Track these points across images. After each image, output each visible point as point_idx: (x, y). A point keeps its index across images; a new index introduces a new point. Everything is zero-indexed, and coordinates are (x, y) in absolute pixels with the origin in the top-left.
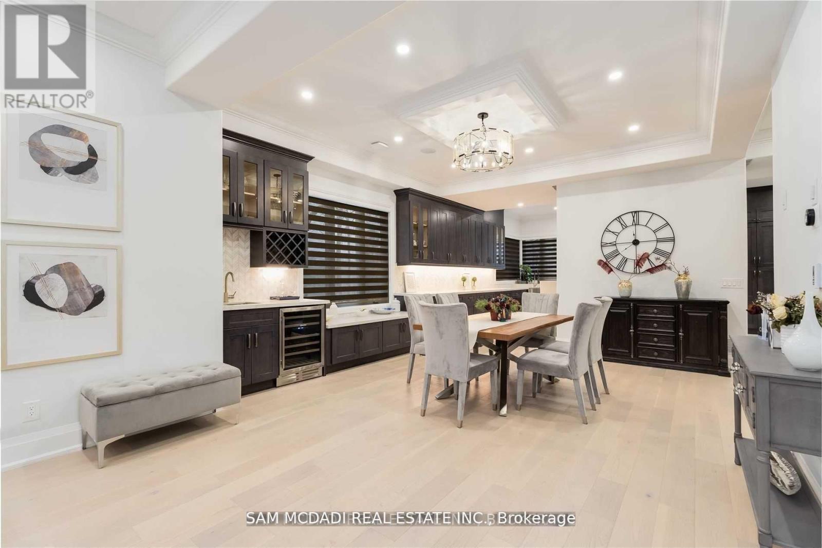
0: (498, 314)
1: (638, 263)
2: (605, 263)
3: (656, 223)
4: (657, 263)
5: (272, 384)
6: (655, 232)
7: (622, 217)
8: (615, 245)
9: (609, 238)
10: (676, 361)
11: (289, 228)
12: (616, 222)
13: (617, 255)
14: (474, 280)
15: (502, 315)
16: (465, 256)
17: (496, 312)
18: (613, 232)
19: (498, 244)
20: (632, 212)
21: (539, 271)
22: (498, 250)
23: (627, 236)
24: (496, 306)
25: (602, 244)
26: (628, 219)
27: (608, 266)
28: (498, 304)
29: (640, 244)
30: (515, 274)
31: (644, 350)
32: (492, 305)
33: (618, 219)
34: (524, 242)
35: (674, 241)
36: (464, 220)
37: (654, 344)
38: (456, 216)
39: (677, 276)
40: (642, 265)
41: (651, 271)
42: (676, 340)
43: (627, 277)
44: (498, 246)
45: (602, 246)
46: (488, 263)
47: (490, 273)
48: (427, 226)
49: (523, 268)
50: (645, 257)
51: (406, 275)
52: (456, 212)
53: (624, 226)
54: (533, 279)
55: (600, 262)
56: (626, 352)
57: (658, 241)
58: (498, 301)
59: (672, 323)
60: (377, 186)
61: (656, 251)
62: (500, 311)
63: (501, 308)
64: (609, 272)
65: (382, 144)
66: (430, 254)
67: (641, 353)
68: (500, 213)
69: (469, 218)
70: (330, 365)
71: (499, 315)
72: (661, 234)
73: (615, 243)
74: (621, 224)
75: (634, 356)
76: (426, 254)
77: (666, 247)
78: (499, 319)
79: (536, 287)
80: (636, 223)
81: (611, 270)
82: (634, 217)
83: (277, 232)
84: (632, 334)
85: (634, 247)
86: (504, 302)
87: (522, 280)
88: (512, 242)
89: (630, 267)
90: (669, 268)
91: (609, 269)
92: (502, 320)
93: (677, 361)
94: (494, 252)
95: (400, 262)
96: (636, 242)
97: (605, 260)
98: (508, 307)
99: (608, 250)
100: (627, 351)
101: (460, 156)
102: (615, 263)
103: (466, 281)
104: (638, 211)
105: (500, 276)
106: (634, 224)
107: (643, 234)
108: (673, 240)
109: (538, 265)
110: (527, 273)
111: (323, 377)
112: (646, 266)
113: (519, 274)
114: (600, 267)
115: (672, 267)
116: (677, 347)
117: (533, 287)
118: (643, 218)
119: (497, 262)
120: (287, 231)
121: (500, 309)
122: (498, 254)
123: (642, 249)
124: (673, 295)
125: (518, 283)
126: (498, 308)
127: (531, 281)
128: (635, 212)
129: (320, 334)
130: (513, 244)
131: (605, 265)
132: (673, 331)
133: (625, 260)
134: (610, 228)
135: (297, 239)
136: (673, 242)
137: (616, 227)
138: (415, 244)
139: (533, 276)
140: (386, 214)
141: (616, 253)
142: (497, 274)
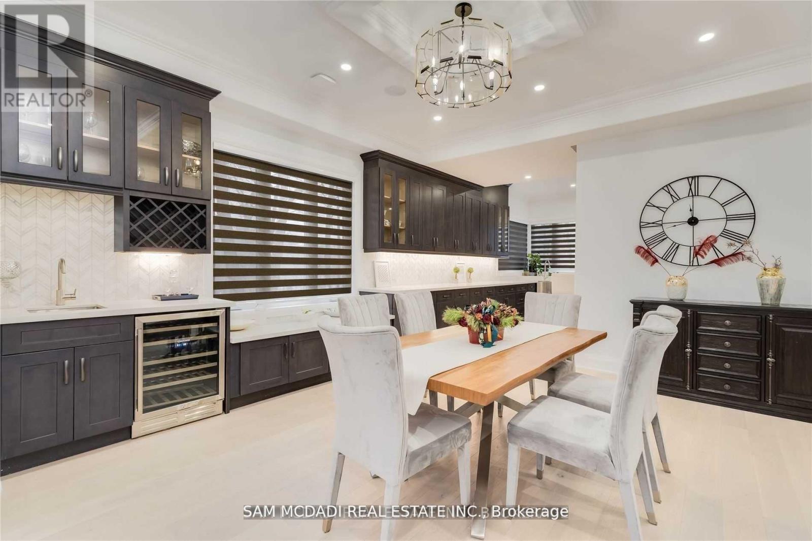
0: (479, 333)
1: (697, 252)
2: (647, 251)
3: (726, 192)
4: (728, 251)
5: (124, 433)
6: (723, 205)
7: (671, 185)
8: (661, 225)
9: (652, 215)
10: (760, 400)
11: (173, 194)
12: (663, 192)
13: (663, 240)
14: (470, 271)
15: (486, 336)
16: (458, 242)
17: (475, 330)
18: (657, 207)
19: (501, 230)
20: (688, 178)
21: (551, 261)
22: (500, 236)
23: (681, 212)
24: (476, 320)
25: (642, 224)
26: (682, 188)
27: (650, 254)
28: (479, 316)
29: (700, 223)
30: (522, 264)
31: (708, 380)
32: (470, 319)
33: (666, 188)
34: (533, 227)
35: (755, 219)
36: (457, 196)
37: (723, 372)
38: (445, 191)
39: (762, 271)
40: (706, 254)
41: (718, 262)
42: (761, 367)
43: (680, 271)
44: (500, 232)
45: (641, 227)
46: (488, 251)
47: (490, 263)
48: (405, 202)
49: (532, 257)
50: (710, 243)
51: (376, 264)
52: (444, 185)
53: (676, 198)
54: (544, 271)
55: (638, 250)
56: (680, 381)
57: (728, 218)
58: (480, 311)
59: (756, 342)
60: (333, 145)
61: (726, 233)
62: (482, 329)
63: (485, 324)
64: (653, 263)
65: (323, 76)
66: (409, 239)
67: (701, 383)
68: (503, 189)
69: (463, 194)
70: (239, 395)
71: (481, 336)
72: (732, 209)
73: (660, 223)
74: (671, 195)
75: (692, 387)
76: (402, 239)
77: (742, 227)
78: (480, 341)
79: (547, 280)
80: (694, 193)
81: (656, 261)
82: (690, 185)
83: (153, 200)
84: (688, 355)
85: (690, 227)
86: (490, 313)
87: (530, 271)
88: (519, 226)
89: (683, 256)
90: (749, 259)
91: (651, 259)
92: (486, 344)
93: (763, 400)
94: (496, 238)
95: (367, 248)
96: (693, 221)
97: (646, 248)
98: (497, 322)
99: (649, 233)
100: (680, 379)
101: (422, 71)
102: (660, 250)
103: (459, 272)
104: (698, 177)
105: (502, 266)
106: (691, 194)
107: (704, 208)
108: (753, 216)
109: (549, 254)
110: (536, 264)
111: (224, 415)
112: (711, 255)
113: (527, 264)
114: (638, 256)
115: (754, 257)
116: (763, 378)
117: (543, 280)
118: (706, 186)
119: (499, 250)
120: (172, 199)
121: (482, 326)
122: (500, 241)
123: (702, 232)
124: (752, 299)
125: (525, 275)
126: (480, 324)
127: (541, 272)
128: (693, 178)
129: (218, 352)
130: (519, 229)
131: (646, 253)
132: (756, 354)
133: (676, 247)
134: (653, 201)
135: (191, 210)
136: (753, 221)
137: (663, 199)
138: (387, 223)
139: (543, 267)
140: (348, 184)
141: (662, 237)
142: (500, 264)
